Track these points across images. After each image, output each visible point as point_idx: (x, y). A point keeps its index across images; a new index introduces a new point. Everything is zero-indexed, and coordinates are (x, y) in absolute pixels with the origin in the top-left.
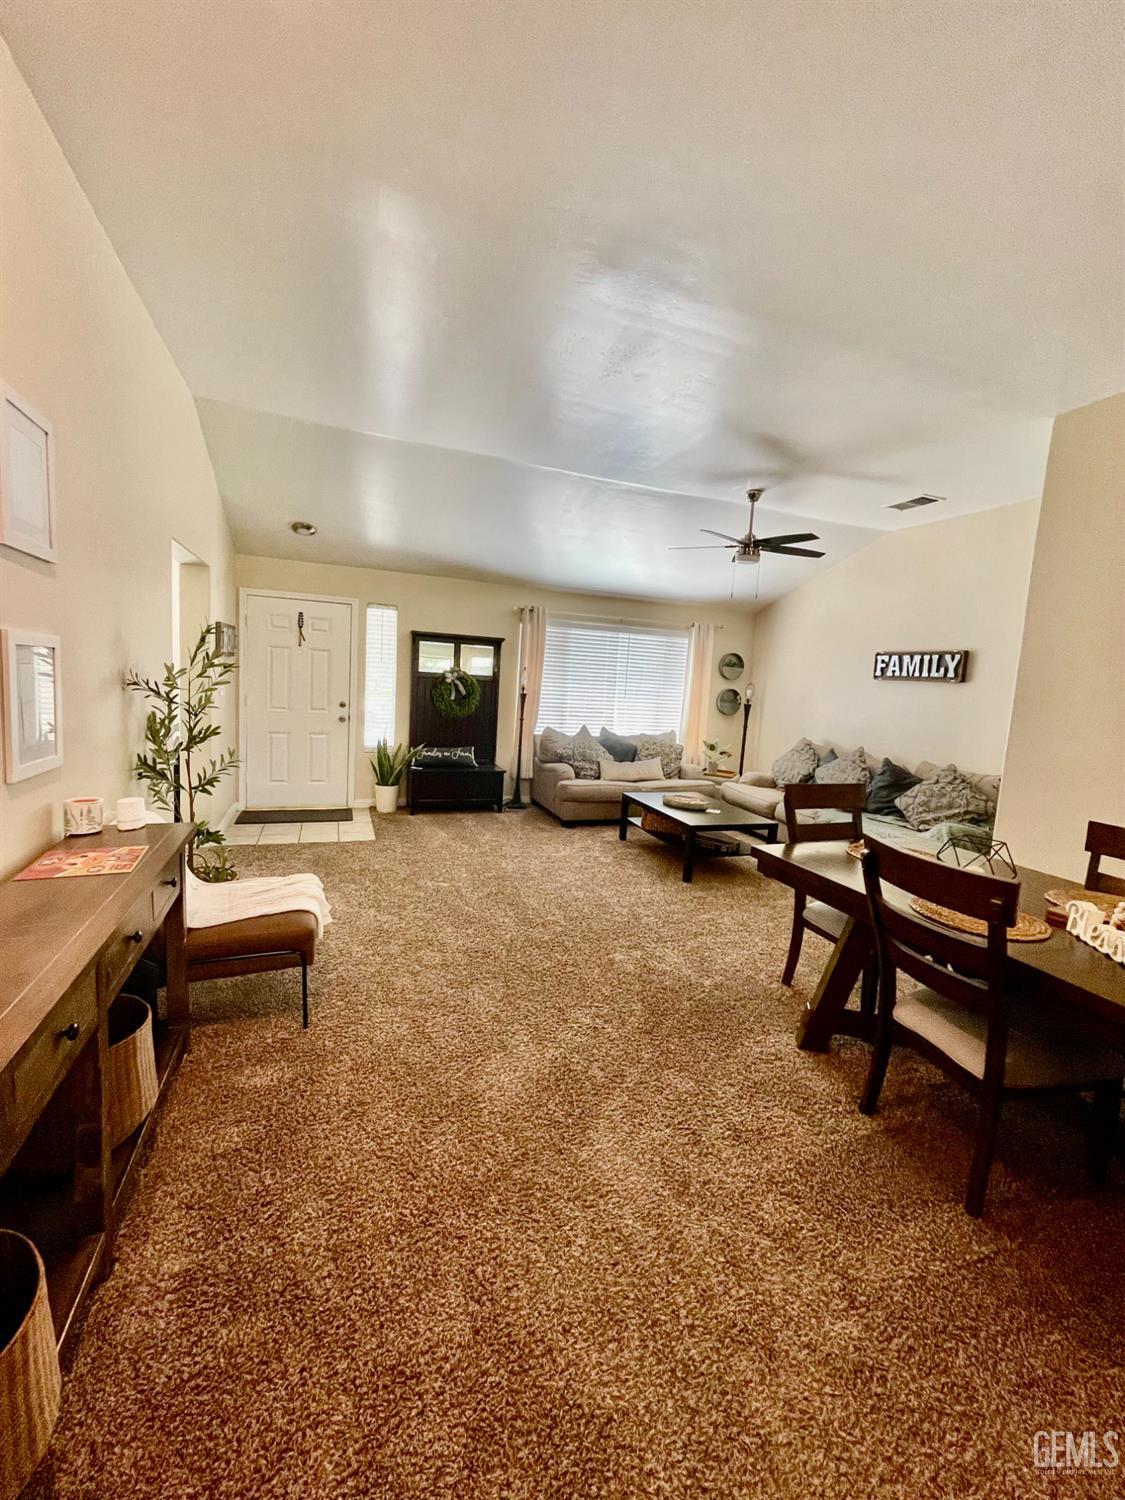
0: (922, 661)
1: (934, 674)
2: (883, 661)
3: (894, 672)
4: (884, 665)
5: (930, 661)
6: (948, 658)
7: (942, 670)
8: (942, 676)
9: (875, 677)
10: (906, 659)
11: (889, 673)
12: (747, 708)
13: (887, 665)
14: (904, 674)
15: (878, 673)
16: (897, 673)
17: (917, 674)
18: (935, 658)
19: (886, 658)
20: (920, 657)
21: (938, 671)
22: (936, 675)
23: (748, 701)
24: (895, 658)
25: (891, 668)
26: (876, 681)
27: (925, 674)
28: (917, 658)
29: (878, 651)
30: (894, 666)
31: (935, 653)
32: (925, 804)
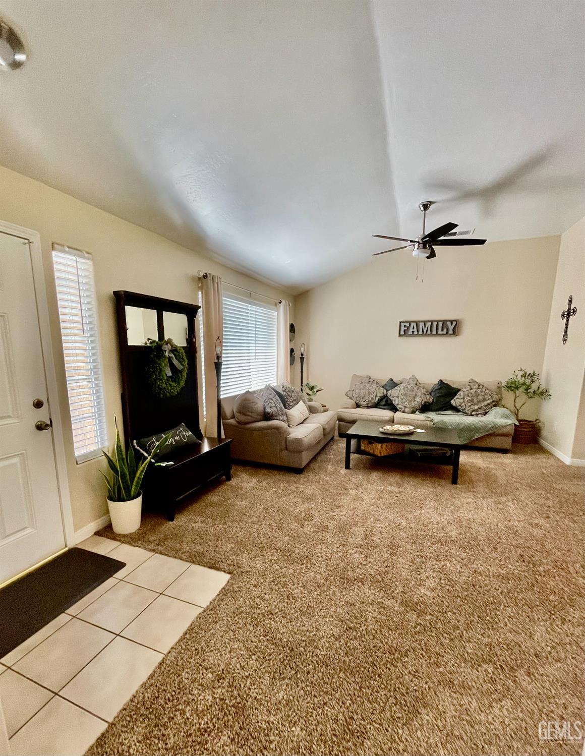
0: (432, 326)
1: (440, 332)
2: (405, 326)
3: (413, 332)
4: (406, 329)
5: (437, 325)
6: (449, 323)
7: (445, 330)
8: (446, 333)
9: (400, 335)
10: (421, 325)
11: (410, 333)
12: (302, 359)
13: (408, 328)
14: (421, 332)
15: (402, 333)
16: (416, 333)
17: (429, 332)
18: (440, 324)
19: (408, 325)
20: (430, 323)
21: (442, 330)
22: (441, 333)
23: (302, 355)
24: (413, 324)
25: (411, 330)
26: (401, 338)
27: (434, 332)
28: (429, 324)
29: (401, 320)
30: (413, 329)
31: (441, 321)
32: (472, 401)
